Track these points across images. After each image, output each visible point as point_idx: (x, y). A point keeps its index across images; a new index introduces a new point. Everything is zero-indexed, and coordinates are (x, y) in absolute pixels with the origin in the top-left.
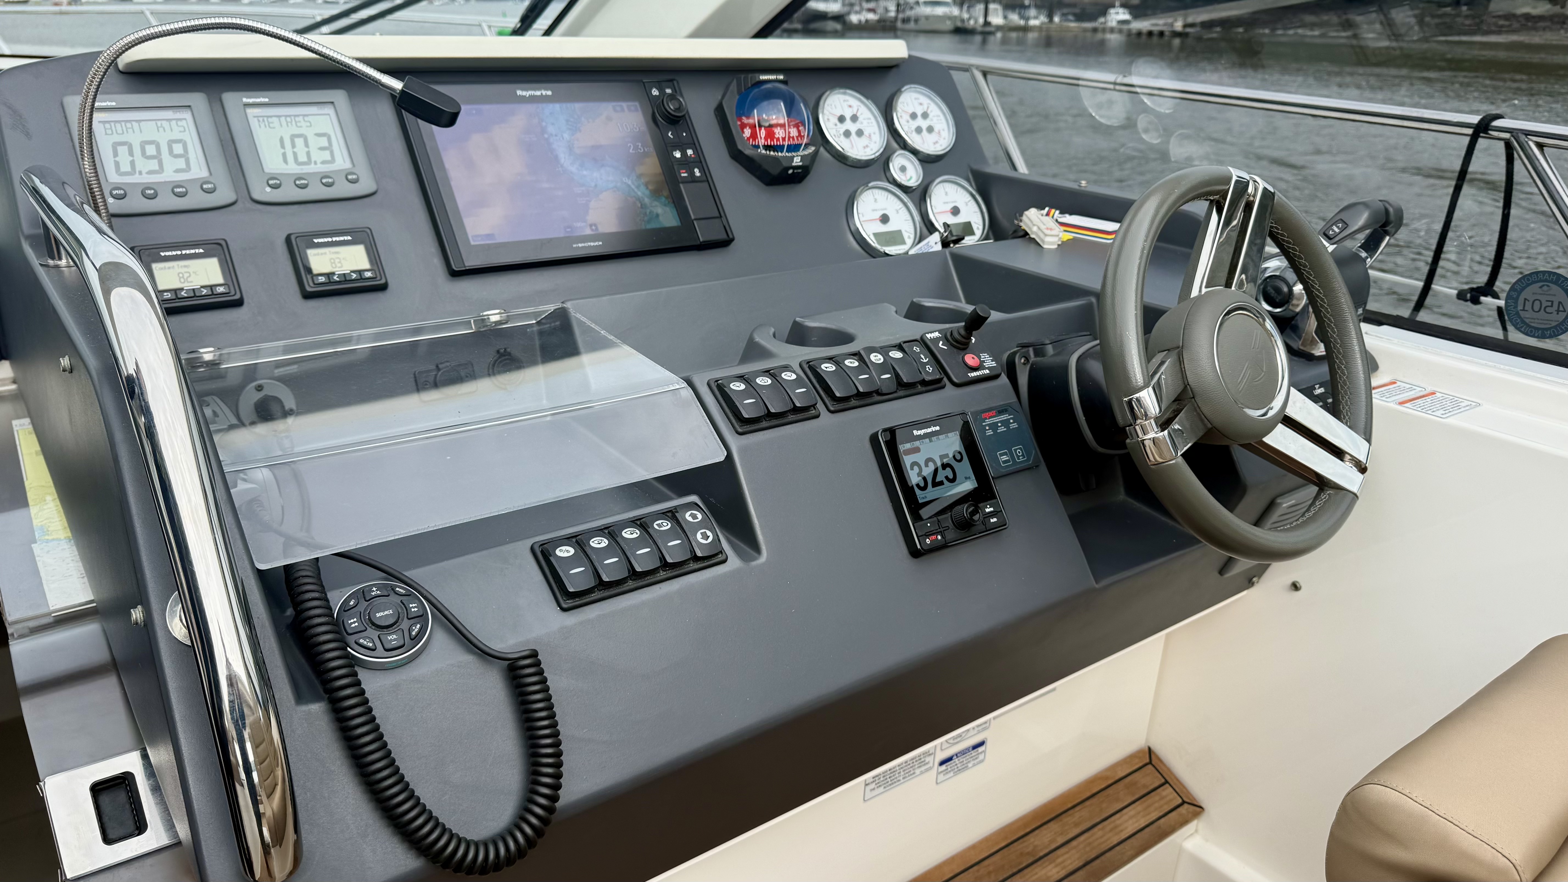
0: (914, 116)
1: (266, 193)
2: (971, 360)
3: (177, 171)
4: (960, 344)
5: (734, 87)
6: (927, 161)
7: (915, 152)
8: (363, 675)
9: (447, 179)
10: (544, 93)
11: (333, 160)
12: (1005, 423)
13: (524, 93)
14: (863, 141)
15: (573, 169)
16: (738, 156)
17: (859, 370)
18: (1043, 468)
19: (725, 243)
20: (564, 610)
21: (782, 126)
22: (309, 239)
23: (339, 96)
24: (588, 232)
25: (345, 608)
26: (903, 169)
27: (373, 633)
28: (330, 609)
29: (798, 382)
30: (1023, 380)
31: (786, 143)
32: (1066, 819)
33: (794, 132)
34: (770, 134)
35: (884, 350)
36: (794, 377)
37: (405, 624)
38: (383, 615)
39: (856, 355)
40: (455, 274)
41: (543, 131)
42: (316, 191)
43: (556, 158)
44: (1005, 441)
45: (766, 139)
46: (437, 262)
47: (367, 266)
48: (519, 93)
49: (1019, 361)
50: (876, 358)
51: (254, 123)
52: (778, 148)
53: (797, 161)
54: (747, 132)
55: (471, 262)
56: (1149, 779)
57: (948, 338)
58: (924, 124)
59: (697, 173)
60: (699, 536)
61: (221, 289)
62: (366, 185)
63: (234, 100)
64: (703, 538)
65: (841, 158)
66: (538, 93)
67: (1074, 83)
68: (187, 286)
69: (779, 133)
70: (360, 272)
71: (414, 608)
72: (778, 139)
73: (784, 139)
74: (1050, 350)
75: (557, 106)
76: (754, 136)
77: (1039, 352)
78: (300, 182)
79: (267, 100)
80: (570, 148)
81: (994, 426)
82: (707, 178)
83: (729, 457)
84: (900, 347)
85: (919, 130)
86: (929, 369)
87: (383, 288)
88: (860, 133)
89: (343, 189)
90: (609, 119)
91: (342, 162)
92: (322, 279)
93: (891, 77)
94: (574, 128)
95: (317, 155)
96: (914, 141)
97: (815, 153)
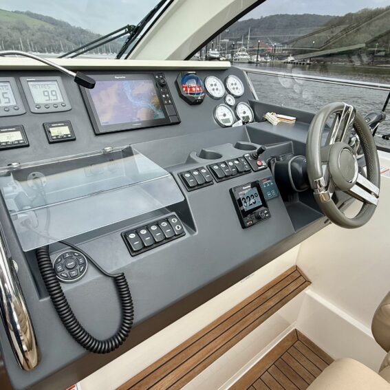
0: (232, 84)
1: (36, 110)
2: (259, 163)
3: (6, 103)
4: (255, 158)
5: (180, 75)
6: (236, 97)
7: (233, 95)
8: (62, 285)
9: (94, 105)
10: (123, 77)
11: (57, 99)
12: (269, 183)
13: (117, 77)
14: (218, 92)
15: (133, 101)
16: (181, 96)
17: (225, 168)
18: (280, 197)
19: (178, 123)
20: (132, 256)
21: (195, 87)
22: (50, 125)
23: (58, 78)
24: (137, 120)
25: (57, 262)
26: (230, 100)
27: (67, 271)
28: (51, 264)
29: (207, 173)
30: (273, 168)
31: (196, 93)
32: (275, 287)
33: (198, 89)
34: (191, 90)
35: (232, 161)
36: (205, 171)
37: (78, 267)
38: (70, 264)
39: (224, 163)
40: (97, 135)
41: (123, 89)
42: (52, 109)
43: (127, 98)
44: (269, 189)
46: (91, 131)
47: (69, 133)
48: (115, 77)
49: (272, 162)
50: (231, 164)
51: (31, 87)
52: (194, 94)
53: (199, 98)
54: (184, 89)
55: (102, 131)
56: (296, 275)
57: (252, 156)
58: (235, 87)
59: (170, 102)
60: (176, 227)
61: (22, 142)
62: (68, 107)
63: (24, 79)
64: (177, 228)
65: (212, 97)
66: (121, 77)
67: (276, 76)
68: (10, 141)
69: (194, 89)
70: (67, 135)
71: (81, 261)
72: (193, 91)
73: (195, 91)
74: (281, 159)
75: (127, 82)
76: (186, 90)
77: (278, 160)
78: (47, 106)
79: (35, 79)
80: (131, 95)
81: (266, 184)
82: (173, 103)
83: (185, 200)
84: (237, 160)
86: (247, 167)
87: (75, 140)
88: (217, 89)
89: (60, 108)
90: (143, 85)
91: (60, 100)
92: (55, 138)
93: (226, 72)
94: (132, 88)
95: (52, 97)
96: (232, 92)
97: (205, 96)
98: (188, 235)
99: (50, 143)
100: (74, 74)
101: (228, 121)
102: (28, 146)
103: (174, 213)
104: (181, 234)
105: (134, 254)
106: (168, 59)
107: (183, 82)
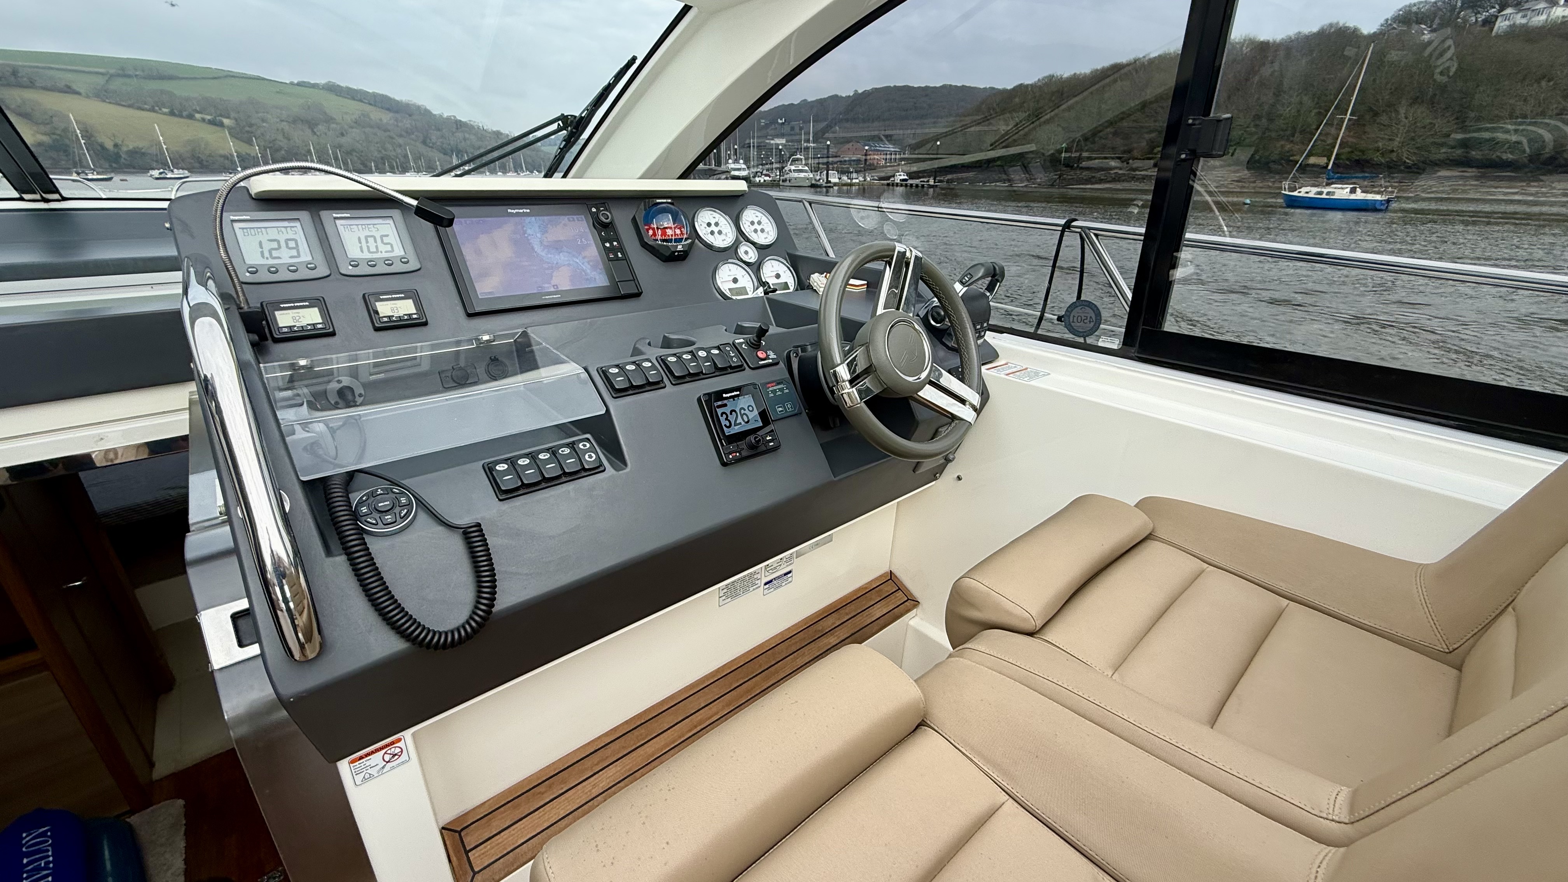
0: (752, 223)
1: (351, 270)
2: (761, 354)
3: (291, 257)
4: (755, 346)
5: (642, 206)
6: (760, 248)
7: (753, 243)
8: (368, 539)
9: (464, 261)
10: (525, 211)
11: (393, 251)
12: (781, 390)
13: (513, 211)
14: (723, 237)
15: (543, 254)
16: (645, 245)
17: (691, 360)
18: (804, 415)
19: (638, 295)
20: (500, 500)
21: (671, 228)
22: (378, 296)
23: (396, 213)
24: (552, 289)
25: (361, 503)
26: (746, 253)
27: (377, 516)
28: (350, 503)
29: (653, 367)
30: (795, 366)
31: (673, 238)
32: (842, 611)
33: (678, 232)
34: (664, 233)
35: (708, 350)
36: (650, 364)
37: (397, 510)
38: (382, 505)
39: (691, 352)
40: (470, 315)
41: (525, 232)
42: (382, 269)
43: (533, 248)
44: (781, 400)
45: (661, 236)
46: (460, 308)
47: (415, 311)
48: (509, 211)
49: (793, 355)
50: (702, 354)
51: (341, 229)
52: (670, 241)
53: (680, 248)
54: (651, 232)
55: (478, 309)
56: (890, 588)
57: (748, 343)
58: (759, 228)
59: (620, 255)
60: (587, 457)
61: (320, 326)
62: (414, 265)
63: (326, 215)
64: (590, 458)
65: (709, 247)
66: (521, 211)
67: (847, 206)
68: (298, 324)
69: (669, 232)
70: (410, 315)
71: (403, 500)
72: (669, 236)
73: (672, 235)
74: (809, 348)
75: (533, 218)
76: (654, 234)
77: (804, 350)
78: (371, 263)
79: (349, 215)
80: (541, 242)
81: (774, 392)
82: (625, 258)
83: (608, 410)
84: (718, 348)
85: (756, 231)
86: (735, 359)
87: (425, 324)
88: (720, 232)
89: (398, 267)
90: (565, 225)
91: (399, 252)
92: (386, 319)
93: (740, 202)
94: (544, 231)
95: (382, 248)
96: (754, 237)
97: (692, 243)
98: (610, 471)
99: (377, 329)
100: (414, 203)
101: (743, 291)
102: (333, 334)
103: (588, 436)
104: (598, 469)
105: (504, 497)
106: (643, 177)
107: (648, 222)
